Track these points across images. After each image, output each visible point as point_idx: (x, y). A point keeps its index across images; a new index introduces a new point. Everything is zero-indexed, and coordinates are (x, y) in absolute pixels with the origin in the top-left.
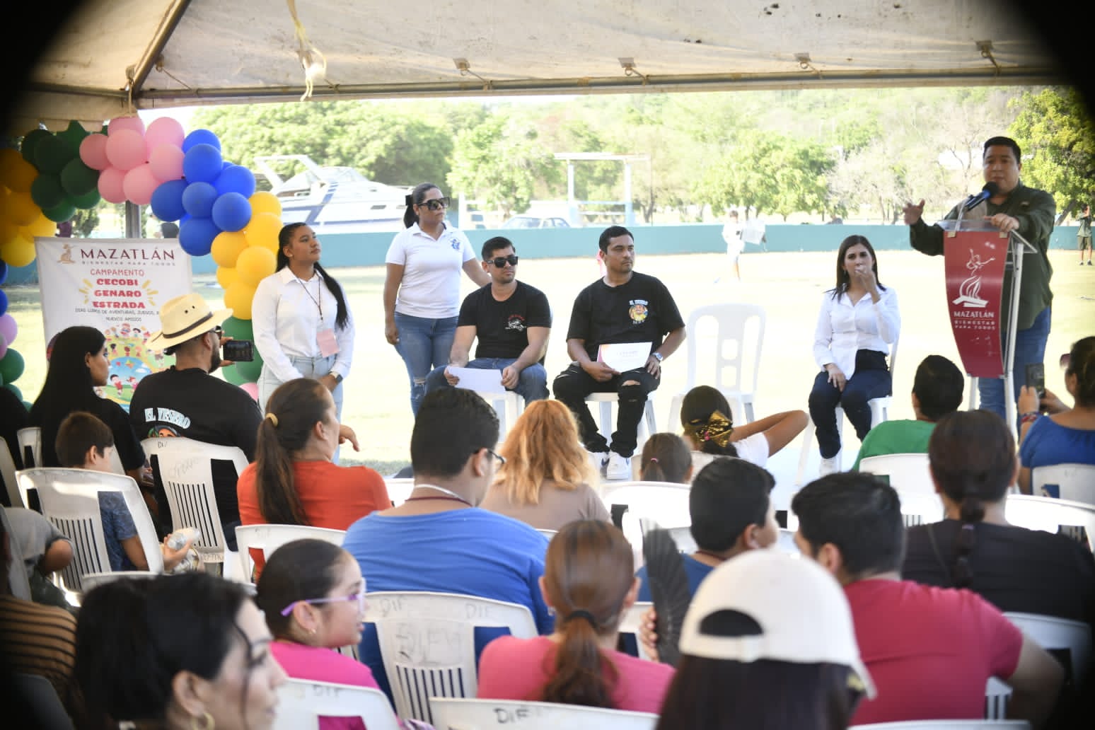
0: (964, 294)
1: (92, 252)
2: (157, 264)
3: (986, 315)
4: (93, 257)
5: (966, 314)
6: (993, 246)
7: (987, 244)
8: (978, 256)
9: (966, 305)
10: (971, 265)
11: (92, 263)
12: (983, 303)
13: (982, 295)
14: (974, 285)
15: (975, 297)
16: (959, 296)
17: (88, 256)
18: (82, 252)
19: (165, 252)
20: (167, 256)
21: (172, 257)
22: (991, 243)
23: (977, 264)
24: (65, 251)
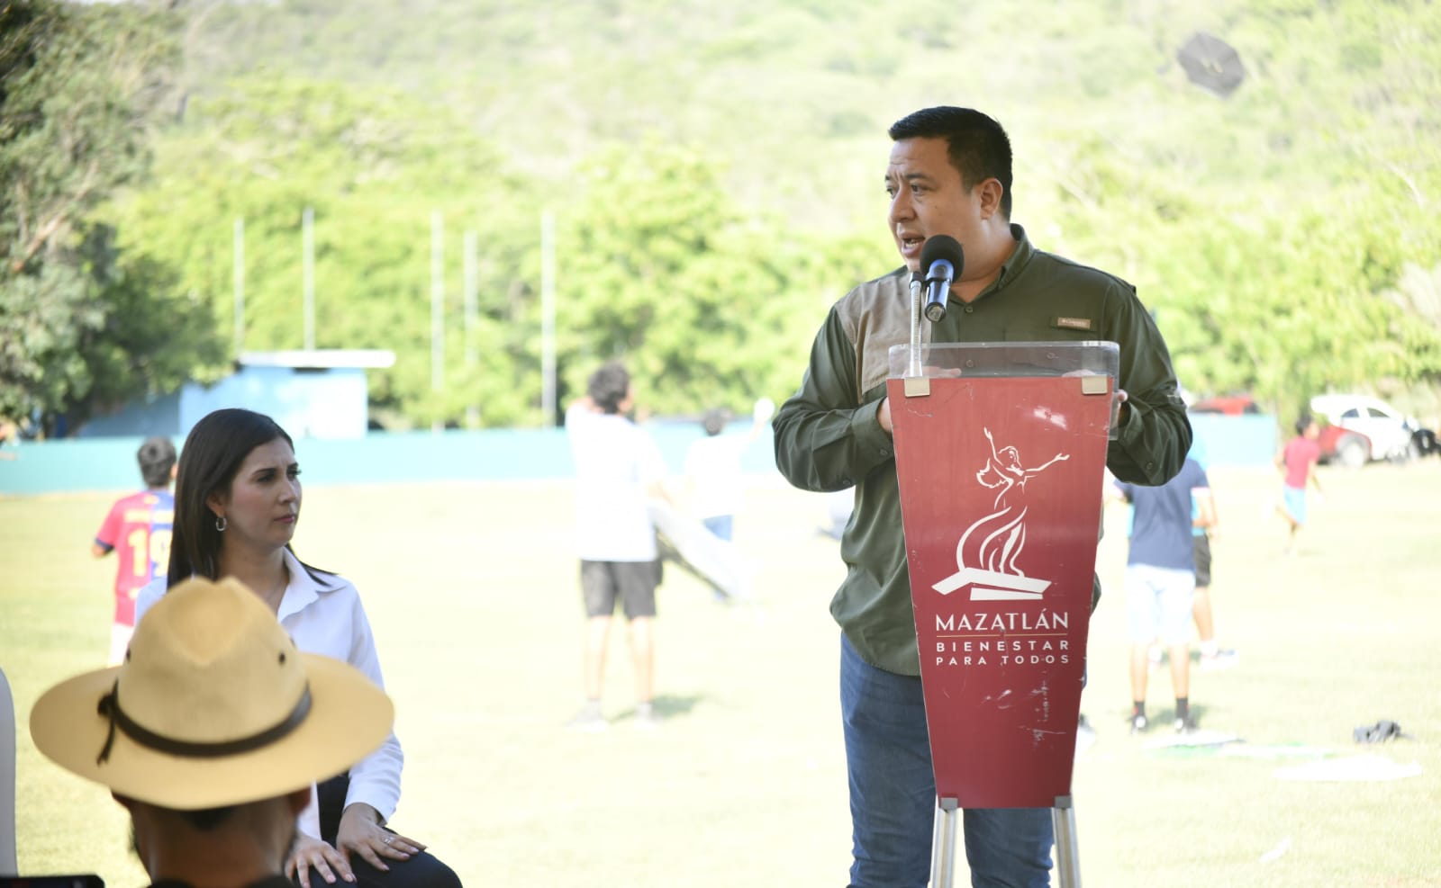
0: (971, 561)
3: (1042, 621)
5: (974, 622)
6: (1058, 420)
7: (1040, 414)
8: (1012, 451)
9: (977, 595)
10: (990, 477)
12: (1035, 588)
13: (1030, 563)
14: (1006, 535)
15: (1008, 571)
16: (955, 570)
22: (1055, 409)
23: (1012, 475)
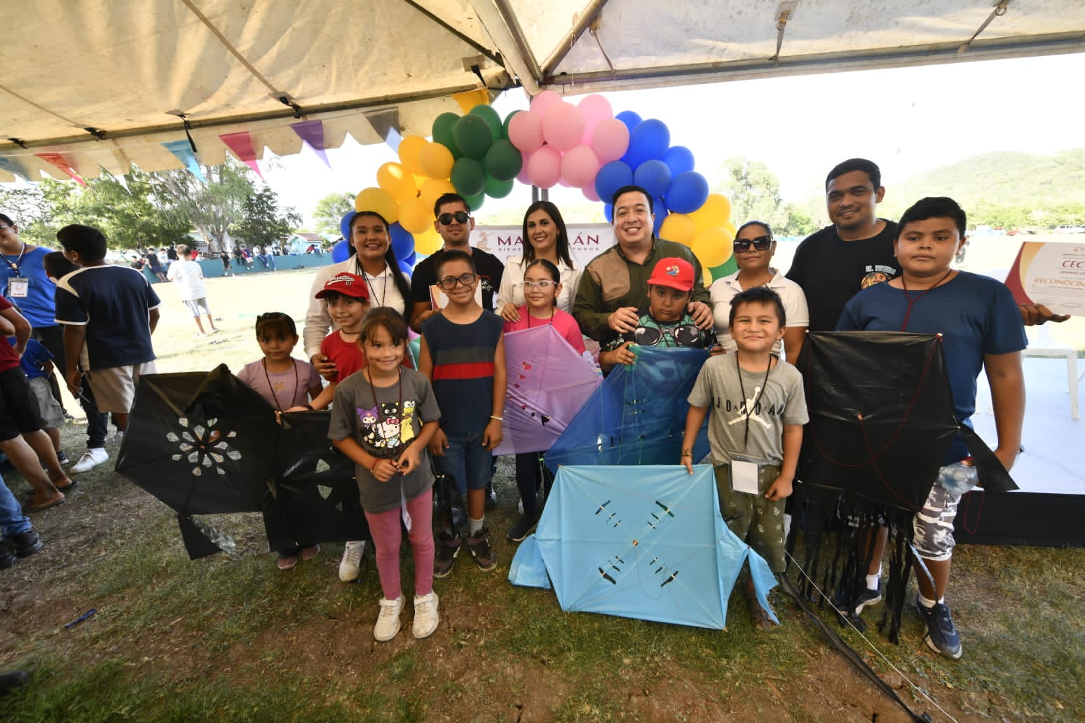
1: (509, 239)
2: (579, 249)
4: (510, 244)
11: (508, 249)
17: (504, 244)
18: (499, 239)
19: (589, 237)
20: (591, 241)
21: (597, 242)
24: (481, 239)
